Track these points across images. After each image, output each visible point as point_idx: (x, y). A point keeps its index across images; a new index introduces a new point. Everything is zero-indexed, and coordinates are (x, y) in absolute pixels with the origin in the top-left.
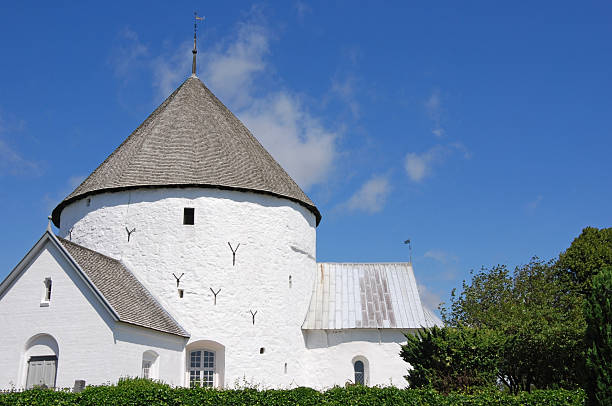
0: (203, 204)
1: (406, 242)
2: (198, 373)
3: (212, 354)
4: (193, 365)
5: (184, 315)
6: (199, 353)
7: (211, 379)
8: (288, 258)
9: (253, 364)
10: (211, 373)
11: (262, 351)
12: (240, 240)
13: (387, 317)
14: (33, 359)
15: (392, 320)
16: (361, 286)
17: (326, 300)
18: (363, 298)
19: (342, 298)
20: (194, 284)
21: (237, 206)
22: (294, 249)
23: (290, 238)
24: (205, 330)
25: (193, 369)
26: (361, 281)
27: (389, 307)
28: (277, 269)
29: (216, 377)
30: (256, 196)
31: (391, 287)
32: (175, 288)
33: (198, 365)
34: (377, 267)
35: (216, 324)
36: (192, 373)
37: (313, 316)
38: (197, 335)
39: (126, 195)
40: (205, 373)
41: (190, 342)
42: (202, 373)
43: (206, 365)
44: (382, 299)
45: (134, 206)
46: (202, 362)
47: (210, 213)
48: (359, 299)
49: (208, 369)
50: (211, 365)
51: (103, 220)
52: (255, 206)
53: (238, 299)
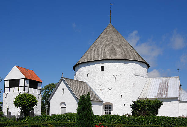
0: (106, 65)
1: (178, 70)
2: (107, 111)
3: (111, 106)
4: (106, 109)
5: (102, 96)
6: (107, 106)
7: (111, 112)
8: (133, 78)
9: (121, 109)
10: (111, 111)
11: (124, 105)
12: (117, 74)
13: (165, 94)
14: (62, 108)
15: (167, 95)
16: (160, 85)
17: (148, 89)
18: (159, 88)
19: (153, 89)
20: (104, 87)
21: (116, 64)
22: (135, 75)
23: (134, 72)
24: (107, 100)
25: (106, 110)
26: (160, 83)
27: (167, 91)
28: (129, 82)
29: (112, 112)
30: (122, 61)
31: (169, 85)
32: (99, 89)
33: (107, 109)
34: (167, 78)
35: (110, 98)
36: (106, 111)
37: (142, 94)
38: (105, 101)
39: (87, 64)
40: (109, 111)
41: (103, 103)
42: (108, 111)
43: (109, 109)
44: (165, 89)
45: (89, 67)
46: (108, 108)
47: (108, 67)
48: (158, 89)
49: (110, 110)
50: (111, 109)
51: (82, 71)
52: (122, 64)
53: (116, 91)
